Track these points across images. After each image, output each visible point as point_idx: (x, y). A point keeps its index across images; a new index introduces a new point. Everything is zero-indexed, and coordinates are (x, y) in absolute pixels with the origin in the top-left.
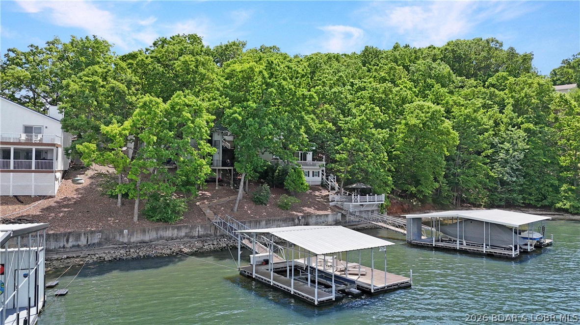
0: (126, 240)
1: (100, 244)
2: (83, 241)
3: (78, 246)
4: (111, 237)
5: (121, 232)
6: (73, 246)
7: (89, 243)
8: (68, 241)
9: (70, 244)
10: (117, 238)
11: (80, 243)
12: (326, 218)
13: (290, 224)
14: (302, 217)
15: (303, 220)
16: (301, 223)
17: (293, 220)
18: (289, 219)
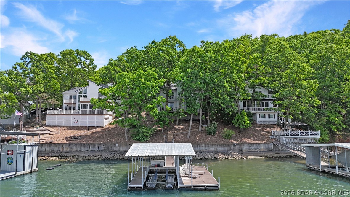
0: (117, 150)
1: (104, 150)
2: (96, 148)
3: (94, 151)
4: (110, 147)
5: (115, 145)
6: (92, 150)
7: (99, 150)
8: (89, 147)
9: (91, 149)
10: (113, 148)
11: (95, 149)
12: (258, 146)
13: (226, 148)
14: (237, 144)
15: (238, 146)
16: (236, 148)
17: (229, 145)
18: (225, 145)
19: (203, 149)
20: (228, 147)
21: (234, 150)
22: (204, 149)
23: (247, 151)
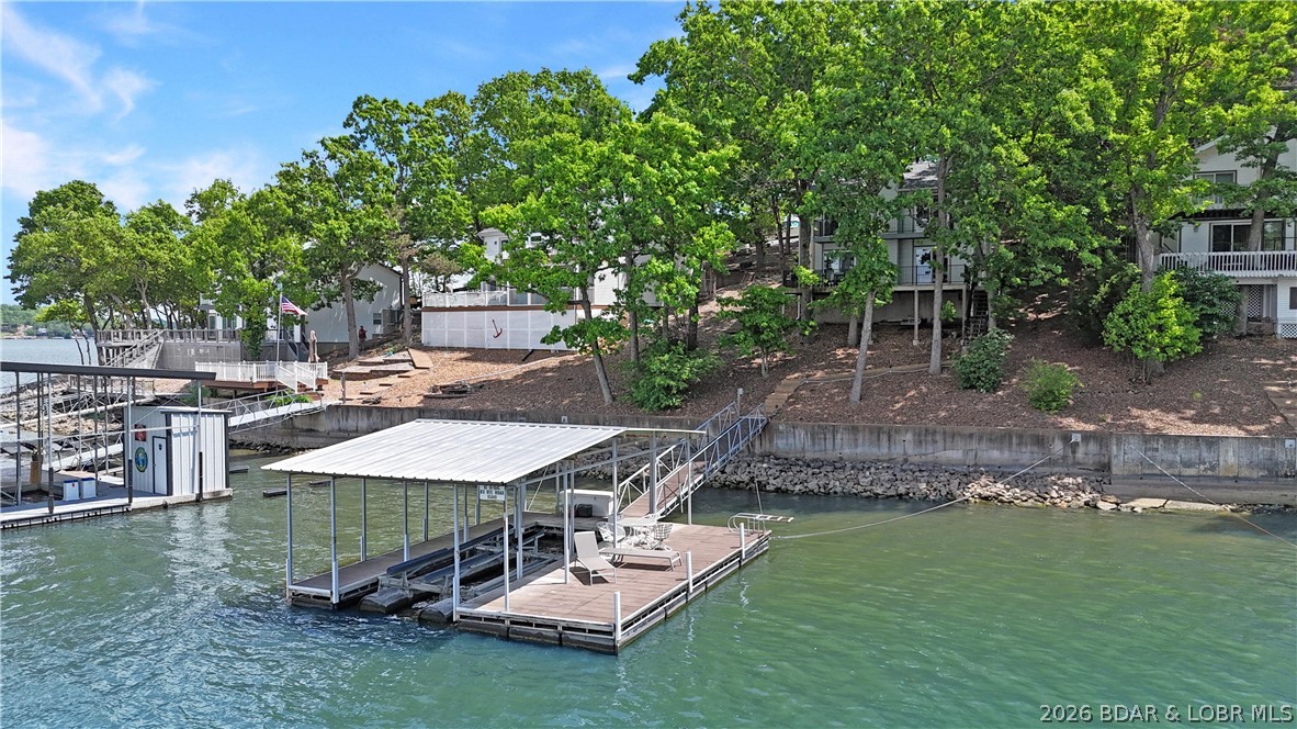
12: (1204, 447)
13: (1027, 456)
14: (1087, 436)
15: (1093, 447)
16: (1080, 455)
17: (1040, 441)
18: (1020, 437)
19: (905, 454)
20: (1035, 449)
21: (1070, 461)
22: (910, 451)
23: (1139, 470)
